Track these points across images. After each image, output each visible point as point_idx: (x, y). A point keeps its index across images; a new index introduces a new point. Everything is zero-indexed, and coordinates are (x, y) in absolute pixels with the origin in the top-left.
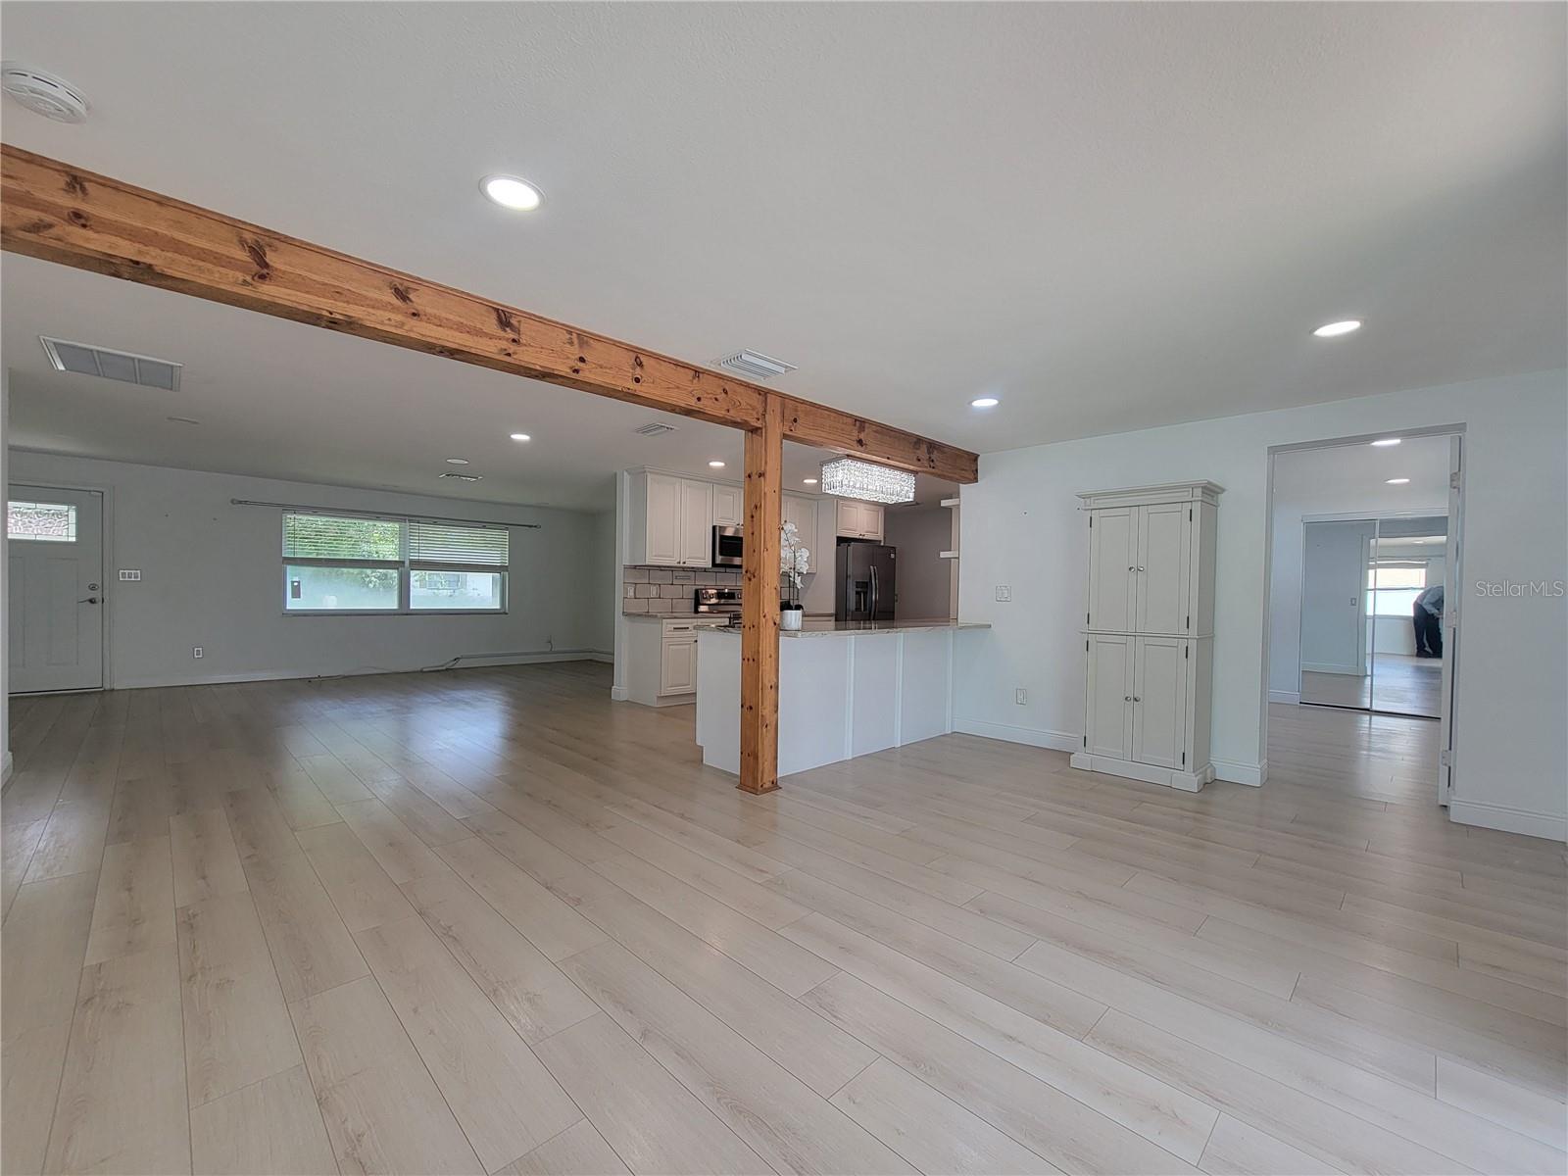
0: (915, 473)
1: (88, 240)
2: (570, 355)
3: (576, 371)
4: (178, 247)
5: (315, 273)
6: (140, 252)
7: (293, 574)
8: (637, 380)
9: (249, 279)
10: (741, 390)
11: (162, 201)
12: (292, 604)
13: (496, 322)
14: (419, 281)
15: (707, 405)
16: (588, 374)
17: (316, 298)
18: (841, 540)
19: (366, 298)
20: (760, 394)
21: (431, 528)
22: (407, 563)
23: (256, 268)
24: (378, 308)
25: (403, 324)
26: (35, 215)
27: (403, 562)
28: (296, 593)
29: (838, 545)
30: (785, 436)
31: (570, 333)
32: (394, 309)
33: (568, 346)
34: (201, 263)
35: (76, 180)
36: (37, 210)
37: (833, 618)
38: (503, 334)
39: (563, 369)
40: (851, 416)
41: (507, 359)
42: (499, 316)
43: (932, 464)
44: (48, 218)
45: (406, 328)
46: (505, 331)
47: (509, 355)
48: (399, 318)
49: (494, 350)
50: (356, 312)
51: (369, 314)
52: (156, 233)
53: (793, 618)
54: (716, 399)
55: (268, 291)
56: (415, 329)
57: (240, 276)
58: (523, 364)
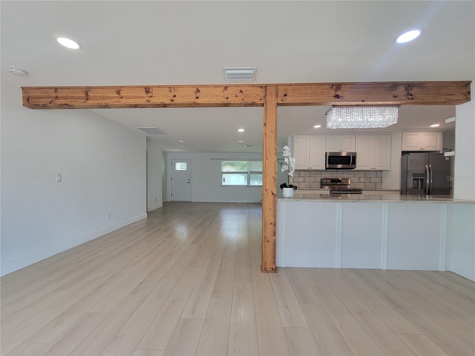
0: (398, 106)
1: (58, 102)
2: (170, 96)
3: (173, 101)
4: (72, 98)
5: (99, 94)
6: (66, 102)
7: (224, 176)
8: (198, 98)
9: (85, 101)
10: (250, 88)
11: (69, 88)
12: (224, 184)
13: (145, 92)
14: (122, 87)
15: (232, 100)
16: (177, 100)
17: (98, 101)
18: (404, 153)
19: (110, 97)
20: (262, 88)
21: (255, 162)
22: (249, 173)
23: (86, 97)
24: (113, 99)
25: (119, 101)
26: (50, 100)
27: (248, 172)
28: (224, 181)
29: (402, 155)
30: (279, 104)
31: (170, 88)
32: (117, 97)
33: (170, 93)
34: (76, 100)
35: (56, 89)
36: (51, 98)
37: (399, 193)
38: (147, 95)
39: (167, 101)
40: (328, 84)
41: (149, 103)
42: (146, 90)
43: (410, 97)
44: (52, 99)
45: (120, 102)
46: (148, 94)
47: (149, 101)
48: (118, 100)
49: (145, 101)
50: (107, 101)
51: (110, 101)
52: (69, 96)
53: (288, 192)
54: (236, 96)
55: (90, 102)
56: (122, 102)
57: (83, 100)
58: (154, 103)
